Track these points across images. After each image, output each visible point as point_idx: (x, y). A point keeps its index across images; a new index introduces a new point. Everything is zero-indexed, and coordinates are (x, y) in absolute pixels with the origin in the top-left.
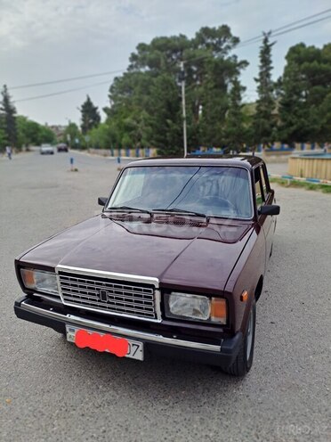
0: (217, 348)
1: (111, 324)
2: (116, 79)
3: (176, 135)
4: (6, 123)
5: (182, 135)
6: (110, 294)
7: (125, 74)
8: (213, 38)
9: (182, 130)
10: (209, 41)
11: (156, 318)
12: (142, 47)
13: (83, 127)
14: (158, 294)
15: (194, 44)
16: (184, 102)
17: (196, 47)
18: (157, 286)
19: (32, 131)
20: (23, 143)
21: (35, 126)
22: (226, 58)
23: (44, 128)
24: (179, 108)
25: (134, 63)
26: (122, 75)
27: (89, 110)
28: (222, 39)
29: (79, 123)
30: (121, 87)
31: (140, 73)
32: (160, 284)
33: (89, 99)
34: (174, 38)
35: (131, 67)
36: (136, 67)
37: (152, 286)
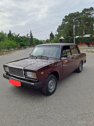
0: (33, 84)
1: (17, 79)
2: (59, 26)
3: (71, 40)
4: (31, 40)
5: (74, 40)
6: (16, 72)
7: (61, 25)
8: (88, 11)
9: (74, 39)
10: (86, 12)
11: (24, 77)
12: (66, 17)
13: (50, 40)
14: (23, 71)
15: (82, 14)
17: (82, 15)
18: (23, 70)
19: (37, 42)
20: (34, 45)
21: (37, 40)
22: (92, 17)
23: (40, 41)
25: (64, 21)
27: (52, 35)
28: (91, 11)
29: (49, 39)
30: (60, 28)
31: (65, 24)
32: (24, 69)
33: (52, 32)
34: (75, 13)
35: (63, 22)
36: (64, 22)
37: (22, 70)
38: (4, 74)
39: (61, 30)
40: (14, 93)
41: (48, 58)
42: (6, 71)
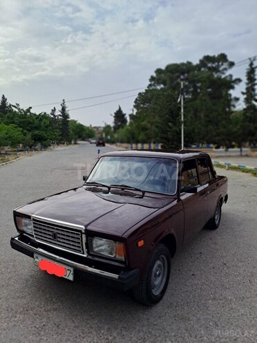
0: (116, 276)
2: (140, 94)
3: (175, 134)
4: (62, 125)
5: (180, 134)
6: (58, 235)
7: (146, 90)
8: (213, 62)
9: (181, 131)
10: (210, 65)
11: (83, 253)
12: (159, 71)
13: (114, 128)
14: (84, 236)
15: (198, 67)
16: (182, 111)
17: (199, 70)
18: (83, 232)
19: (79, 130)
20: (72, 139)
21: (81, 127)
22: (223, 76)
23: (88, 128)
24: (179, 115)
25: (153, 82)
26: (144, 91)
27: (119, 115)
28: (220, 63)
29: (112, 125)
30: (142, 100)
31: (156, 90)
32: (86, 230)
33: (120, 108)
34: (183, 64)
35: (150, 85)
36: (154, 85)
37: (80, 231)
38: (13, 239)
39: (144, 104)
40: (46, 299)
41: (144, 194)
42: (18, 230)
